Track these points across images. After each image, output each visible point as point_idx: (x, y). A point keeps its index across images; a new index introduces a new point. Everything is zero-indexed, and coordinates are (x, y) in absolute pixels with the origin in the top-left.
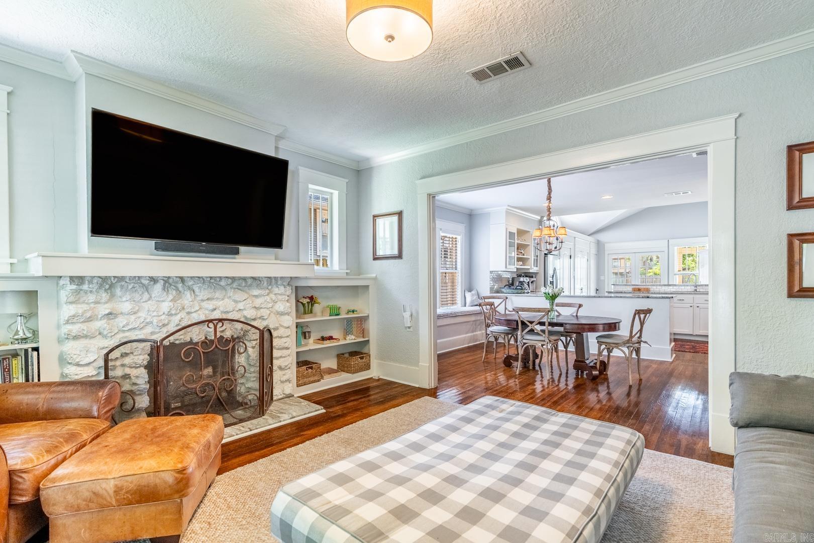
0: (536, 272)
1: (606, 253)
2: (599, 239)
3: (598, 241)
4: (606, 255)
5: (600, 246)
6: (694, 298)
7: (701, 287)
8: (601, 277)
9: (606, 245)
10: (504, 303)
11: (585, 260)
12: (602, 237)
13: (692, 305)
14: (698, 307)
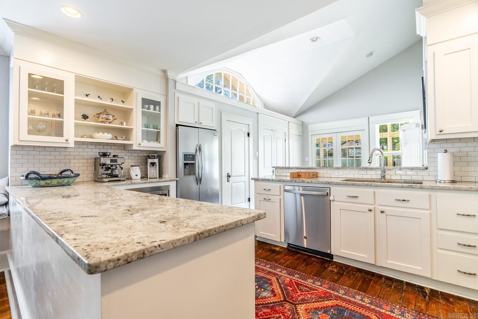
1: (310, 134)
3: (303, 122)
5: (303, 127)
8: (306, 158)
9: (309, 126)
12: (306, 118)
13: (372, 207)
14: (382, 212)
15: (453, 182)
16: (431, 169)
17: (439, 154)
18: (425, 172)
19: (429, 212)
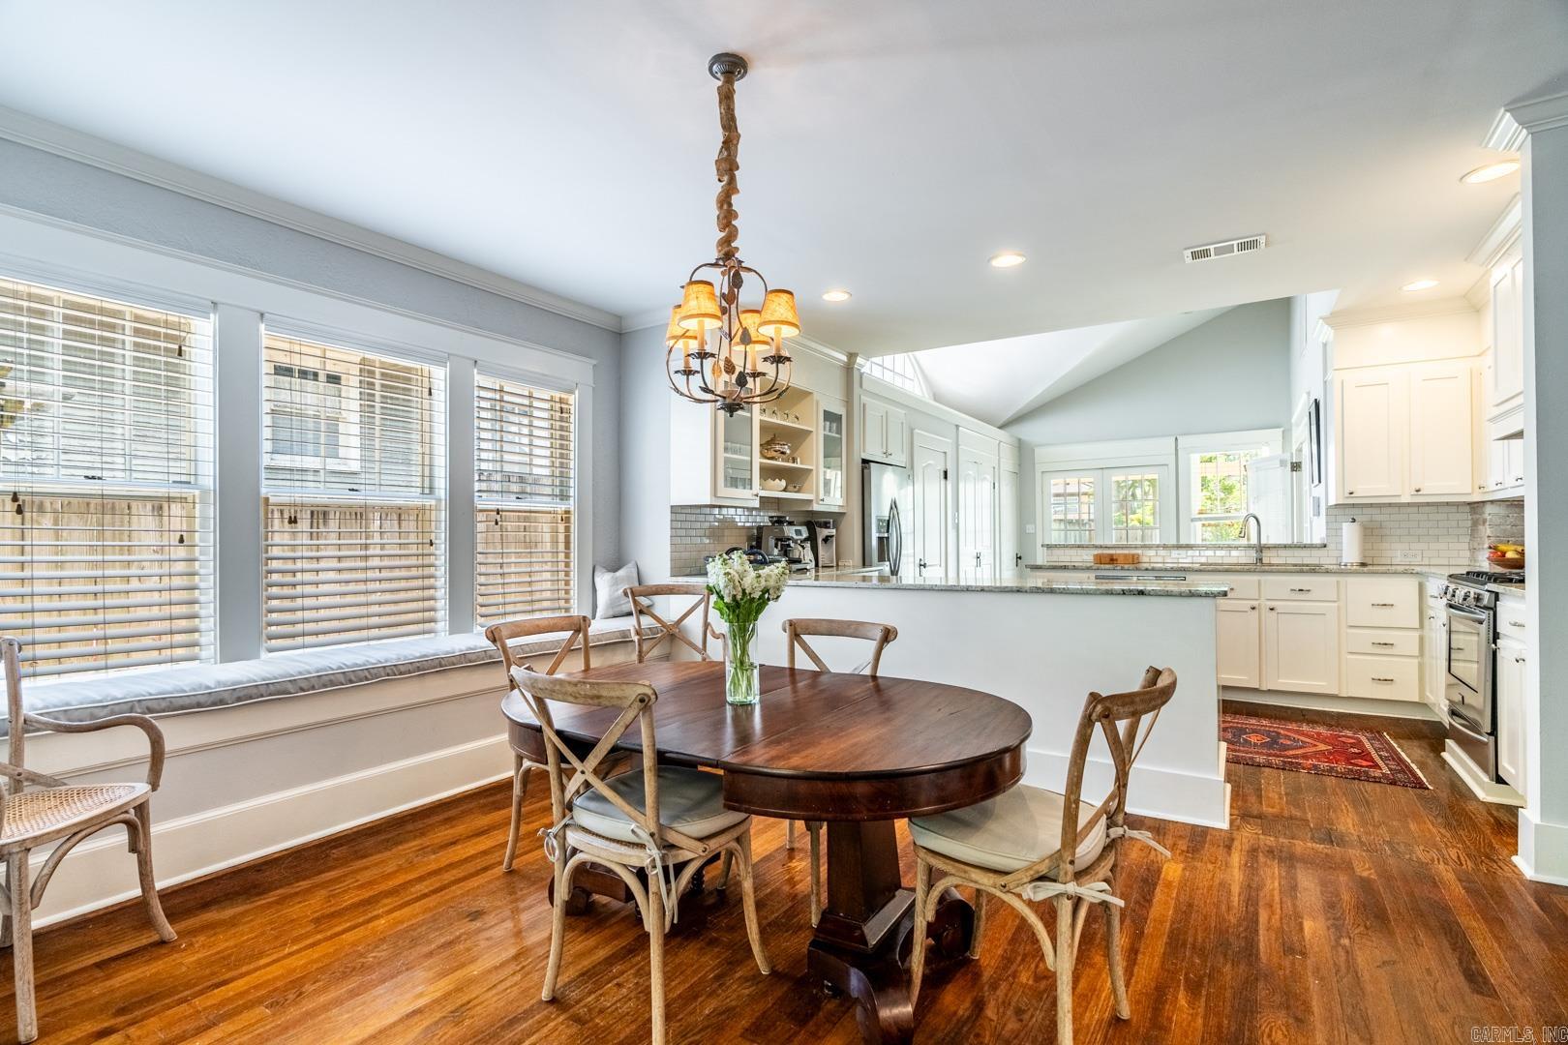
0: (836, 510)
1: (1039, 468)
2: (1021, 437)
3: (1020, 440)
4: (1038, 475)
5: (1023, 454)
6: (1259, 581)
7: (1273, 553)
8: (1028, 526)
9: (1037, 450)
10: (702, 607)
11: (987, 486)
12: (1030, 431)
13: (1255, 603)
14: (1272, 609)
15: (1363, 565)
16: (1331, 546)
17: (1344, 524)
18: (1323, 552)
19: (1336, 604)
